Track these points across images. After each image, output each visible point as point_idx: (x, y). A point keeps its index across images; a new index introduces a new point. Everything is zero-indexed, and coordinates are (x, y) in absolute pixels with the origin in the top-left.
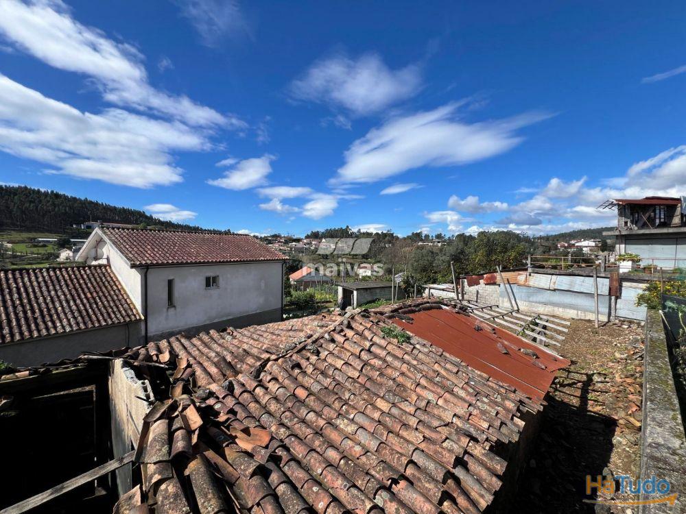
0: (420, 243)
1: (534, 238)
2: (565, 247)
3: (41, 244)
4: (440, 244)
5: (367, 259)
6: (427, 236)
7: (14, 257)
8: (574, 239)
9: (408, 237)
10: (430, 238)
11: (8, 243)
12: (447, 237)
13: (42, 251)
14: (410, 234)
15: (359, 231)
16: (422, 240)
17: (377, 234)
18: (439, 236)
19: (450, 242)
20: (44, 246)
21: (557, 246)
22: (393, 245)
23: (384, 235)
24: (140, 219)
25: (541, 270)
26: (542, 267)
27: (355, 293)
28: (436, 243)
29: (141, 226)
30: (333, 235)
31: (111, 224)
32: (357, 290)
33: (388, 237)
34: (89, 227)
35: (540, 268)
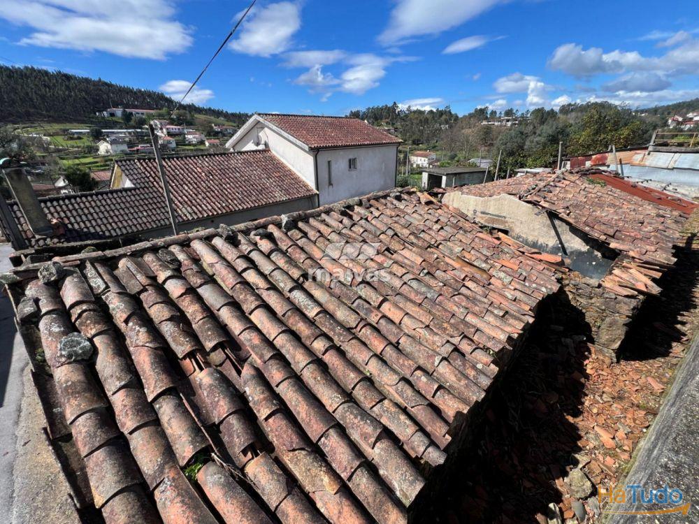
0: (485, 123)
1: (637, 111)
2: (679, 123)
3: (76, 136)
4: (509, 124)
5: (418, 144)
6: (493, 113)
7: (59, 151)
8: (693, 111)
9: (470, 114)
10: (498, 115)
11: (45, 135)
12: (519, 114)
13: (79, 143)
14: (473, 111)
15: (409, 109)
16: (486, 118)
17: (431, 112)
18: (509, 113)
19: (523, 120)
20: (79, 138)
21: (667, 121)
22: (451, 127)
23: (441, 113)
24: (160, 102)
25: (665, 148)
26: (666, 145)
27: (444, 178)
28: (504, 122)
29: (164, 111)
30: (376, 116)
31: (134, 111)
32: (447, 175)
33: (444, 116)
34: (112, 115)
35: (663, 145)
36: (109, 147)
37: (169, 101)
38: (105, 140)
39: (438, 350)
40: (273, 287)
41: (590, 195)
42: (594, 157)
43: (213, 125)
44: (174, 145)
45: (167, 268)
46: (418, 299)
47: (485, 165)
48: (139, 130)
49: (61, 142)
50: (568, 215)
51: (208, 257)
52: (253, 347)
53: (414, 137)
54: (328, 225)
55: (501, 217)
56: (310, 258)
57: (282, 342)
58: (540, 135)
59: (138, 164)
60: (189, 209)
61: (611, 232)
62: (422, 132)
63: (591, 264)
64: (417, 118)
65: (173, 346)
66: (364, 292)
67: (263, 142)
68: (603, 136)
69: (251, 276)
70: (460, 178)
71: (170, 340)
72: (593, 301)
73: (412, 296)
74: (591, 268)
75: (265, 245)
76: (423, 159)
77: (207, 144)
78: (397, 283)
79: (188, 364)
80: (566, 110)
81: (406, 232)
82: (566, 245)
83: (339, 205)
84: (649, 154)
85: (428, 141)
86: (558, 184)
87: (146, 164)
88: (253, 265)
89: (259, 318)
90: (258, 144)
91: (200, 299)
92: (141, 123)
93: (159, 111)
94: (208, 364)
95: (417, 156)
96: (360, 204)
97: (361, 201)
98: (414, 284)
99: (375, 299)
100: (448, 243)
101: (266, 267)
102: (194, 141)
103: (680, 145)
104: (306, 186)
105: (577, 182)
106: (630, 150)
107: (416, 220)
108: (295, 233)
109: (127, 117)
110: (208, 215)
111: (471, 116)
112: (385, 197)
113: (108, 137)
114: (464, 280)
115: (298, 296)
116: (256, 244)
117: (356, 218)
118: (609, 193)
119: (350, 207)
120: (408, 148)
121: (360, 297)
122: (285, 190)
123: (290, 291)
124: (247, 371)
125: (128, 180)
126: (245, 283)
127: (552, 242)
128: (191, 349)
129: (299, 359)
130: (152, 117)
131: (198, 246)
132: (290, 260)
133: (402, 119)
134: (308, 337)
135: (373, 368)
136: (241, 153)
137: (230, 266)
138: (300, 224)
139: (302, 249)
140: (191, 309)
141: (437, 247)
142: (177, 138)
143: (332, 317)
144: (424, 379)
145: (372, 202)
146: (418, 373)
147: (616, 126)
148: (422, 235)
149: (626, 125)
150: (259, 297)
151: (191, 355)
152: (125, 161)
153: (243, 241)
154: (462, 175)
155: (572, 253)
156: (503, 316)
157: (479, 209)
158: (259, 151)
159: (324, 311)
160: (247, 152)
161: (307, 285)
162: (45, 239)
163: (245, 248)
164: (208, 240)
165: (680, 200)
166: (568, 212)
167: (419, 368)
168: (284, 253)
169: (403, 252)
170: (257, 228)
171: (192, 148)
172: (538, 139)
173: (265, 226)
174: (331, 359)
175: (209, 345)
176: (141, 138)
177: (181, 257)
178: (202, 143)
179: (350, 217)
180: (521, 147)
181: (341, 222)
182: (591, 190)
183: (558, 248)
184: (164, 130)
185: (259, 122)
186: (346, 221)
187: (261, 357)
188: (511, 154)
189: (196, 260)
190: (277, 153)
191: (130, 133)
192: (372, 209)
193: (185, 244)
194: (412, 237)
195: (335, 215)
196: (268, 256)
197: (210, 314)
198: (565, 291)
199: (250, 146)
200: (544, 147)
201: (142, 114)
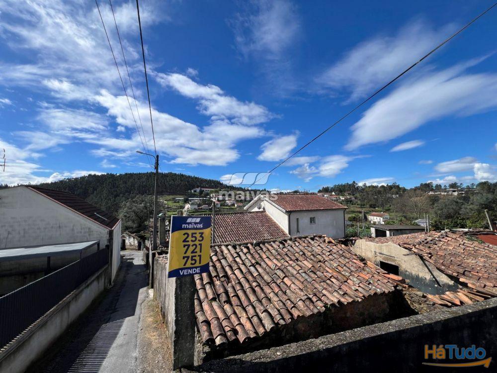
7: (168, 208)
27: (388, 233)
31: (205, 189)
32: (390, 230)
34: (195, 191)
36: (190, 206)
38: (189, 203)
40: (244, 264)
44: (219, 205)
45: (213, 252)
48: (205, 198)
49: (171, 204)
50: (430, 257)
51: (226, 251)
53: (370, 203)
54: (272, 247)
56: (261, 257)
57: (243, 280)
61: (461, 271)
62: (376, 200)
66: (279, 272)
67: (262, 207)
69: (238, 259)
71: (211, 271)
75: (245, 250)
76: (378, 218)
77: (236, 205)
82: (438, 279)
83: (280, 240)
85: (382, 205)
86: (442, 240)
88: (239, 256)
89: (237, 272)
90: (260, 208)
92: (208, 194)
98: (303, 274)
99: (282, 275)
100: (331, 262)
101: (243, 257)
104: (283, 232)
105: (458, 239)
108: (257, 248)
109: (201, 192)
112: (305, 238)
113: (191, 201)
114: (330, 277)
115: (252, 269)
116: (242, 250)
117: (286, 245)
121: (276, 274)
123: (250, 266)
126: (235, 261)
127: (428, 276)
128: (216, 275)
129: (246, 286)
130: (212, 192)
131: (223, 248)
132: (253, 257)
133: (359, 191)
134: (252, 281)
135: (271, 295)
138: (261, 245)
139: (259, 254)
143: (263, 278)
144: (289, 303)
146: (288, 301)
150: (239, 266)
153: (238, 248)
155: (444, 285)
157: (378, 251)
159: (260, 275)
161: (257, 266)
163: (238, 250)
167: (289, 299)
168: (252, 254)
169: (304, 262)
170: (244, 244)
173: (247, 244)
174: (257, 289)
175: (221, 275)
176: (204, 202)
177: (218, 250)
179: (284, 245)
181: (279, 246)
183: (434, 281)
184: (216, 199)
186: (281, 246)
187: (235, 282)
189: (222, 252)
190: (269, 212)
191: (200, 200)
192: (296, 242)
193: (220, 247)
195: (277, 243)
196: (245, 254)
197: (223, 267)
199: (256, 209)
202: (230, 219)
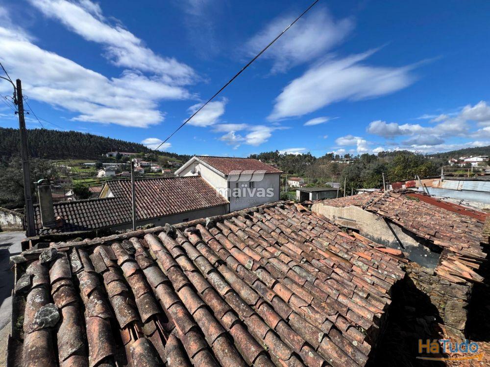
0: (333, 162)
1: (426, 156)
2: (455, 163)
3: (86, 167)
4: (348, 162)
5: (292, 174)
6: (337, 156)
7: (74, 175)
8: (463, 156)
9: (323, 157)
10: (340, 158)
11: (69, 166)
12: (353, 157)
13: (87, 171)
14: (325, 155)
16: (333, 159)
17: (299, 155)
18: (347, 156)
19: (356, 160)
20: (88, 168)
21: (447, 162)
22: (312, 164)
23: (305, 156)
24: (140, 149)
25: (451, 178)
26: (452, 176)
27: (311, 194)
28: (345, 162)
29: (141, 154)
30: (266, 157)
31: (123, 153)
32: (312, 192)
33: (308, 158)
34: (111, 155)
35: (450, 176)
36: (105, 173)
37: (146, 148)
38: (103, 169)
39: (320, 326)
40: (196, 270)
41: (410, 207)
42: (406, 182)
43: (168, 161)
44: (143, 172)
45: (126, 253)
46: (301, 282)
47: (336, 186)
48: (124, 164)
49: (78, 170)
50: (399, 220)
51: (154, 246)
52: (178, 320)
53: (290, 169)
54: (236, 225)
55: (352, 220)
56: (224, 248)
57: (199, 315)
58: (369, 169)
59: (120, 183)
60: (145, 211)
61: (432, 232)
62: (294, 167)
63: (423, 256)
64: (291, 159)
65: (118, 317)
67: (197, 171)
68: (409, 170)
69: (182, 262)
70: (321, 194)
71: (117, 311)
72: (433, 286)
73: (296, 279)
74: (424, 259)
75: (194, 238)
76: (296, 182)
77: (163, 172)
78: (285, 269)
79: (127, 334)
80: (382, 155)
81: (289, 231)
82: (402, 241)
83: (244, 212)
84: (442, 181)
85: (298, 171)
86: (387, 199)
87: (125, 183)
88: (184, 253)
89: (184, 295)
90: (194, 173)
91: (144, 278)
92: (127, 159)
93: (138, 154)
94: (141, 334)
95: (293, 180)
96: (258, 211)
97: (258, 209)
98: (297, 269)
99: (270, 281)
100: (319, 239)
101: (193, 255)
102: (156, 170)
103: (461, 176)
104: (221, 198)
105: (400, 198)
106: (429, 178)
107: (295, 223)
108: (214, 230)
109: (119, 157)
110: (157, 216)
111: (323, 158)
112: (274, 207)
113: (105, 167)
114: (333, 267)
115: (214, 278)
116: (187, 238)
117: (255, 220)
118: (423, 205)
119: (251, 213)
120: (286, 176)
121: (258, 279)
122: (209, 200)
123: (209, 273)
124: (171, 342)
125: (111, 193)
126: (177, 266)
127: (391, 239)
128: (131, 320)
129: (211, 332)
130: (133, 157)
131: (149, 239)
132: (210, 250)
133: (281, 159)
134: (220, 312)
135: (269, 342)
136: (183, 178)
137: (168, 253)
138: (218, 224)
139: (218, 241)
140: (137, 286)
141: (311, 241)
142: (146, 168)
143: (238, 295)
144: (311, 354)
145: (266, 210)
146: (306, 348)
147: (416, 165)
148: (300, 233)
149: (422, 164)
150: (186, 277)
151: (130, 326)
152: (112, 182)
153: (179, 235)
154: (323, 192)
155: (407, 247)
156: (367, 298)
157: (337, 215)
158: (194, 177)
159: (232, 291)
160: (187, 177)
161: (221, 268)
162: (48, 230)
163: (180, 240)
164: (156, 234)
165: (474, 211)
166: (398, 218)
167: (306, 343)
168: (206, 244)
169: (287, 245)
170: (189, 226)
171: (153, 174)
172: (368, 171)
173: (194, 225)
174: (236, 332)
175: (145, 317)
176: (124, 168)
177: (137, 246)
178: (160, 171)
179: (251, 220)
180: (358, 176)
181: (245, 223)
182: (410, 204)
183: (397, 244)
184: (139, 164)
185: (196, 160)
186: (248, 222)
187: (183, 329)
188: (352, 180)
189: (146, 248)
190: (205, 177)
191: (118, 165)
192: (265, 214)
193: (141, 237)
194: (293, 234)
195: (241, 218)
196: (195, 246)
197: (150, 290)
198: (410, 278)
199: (190, 174)
200: (373, 176)
201: (128, 155)
202: (157, 185)
